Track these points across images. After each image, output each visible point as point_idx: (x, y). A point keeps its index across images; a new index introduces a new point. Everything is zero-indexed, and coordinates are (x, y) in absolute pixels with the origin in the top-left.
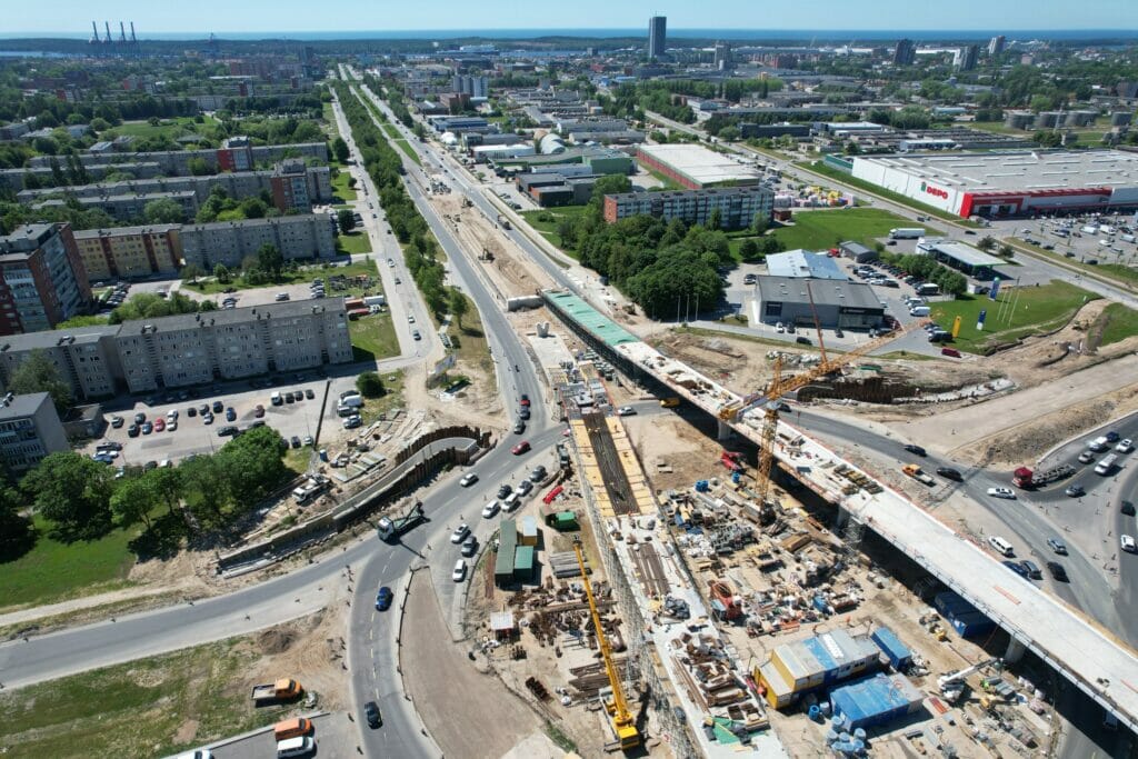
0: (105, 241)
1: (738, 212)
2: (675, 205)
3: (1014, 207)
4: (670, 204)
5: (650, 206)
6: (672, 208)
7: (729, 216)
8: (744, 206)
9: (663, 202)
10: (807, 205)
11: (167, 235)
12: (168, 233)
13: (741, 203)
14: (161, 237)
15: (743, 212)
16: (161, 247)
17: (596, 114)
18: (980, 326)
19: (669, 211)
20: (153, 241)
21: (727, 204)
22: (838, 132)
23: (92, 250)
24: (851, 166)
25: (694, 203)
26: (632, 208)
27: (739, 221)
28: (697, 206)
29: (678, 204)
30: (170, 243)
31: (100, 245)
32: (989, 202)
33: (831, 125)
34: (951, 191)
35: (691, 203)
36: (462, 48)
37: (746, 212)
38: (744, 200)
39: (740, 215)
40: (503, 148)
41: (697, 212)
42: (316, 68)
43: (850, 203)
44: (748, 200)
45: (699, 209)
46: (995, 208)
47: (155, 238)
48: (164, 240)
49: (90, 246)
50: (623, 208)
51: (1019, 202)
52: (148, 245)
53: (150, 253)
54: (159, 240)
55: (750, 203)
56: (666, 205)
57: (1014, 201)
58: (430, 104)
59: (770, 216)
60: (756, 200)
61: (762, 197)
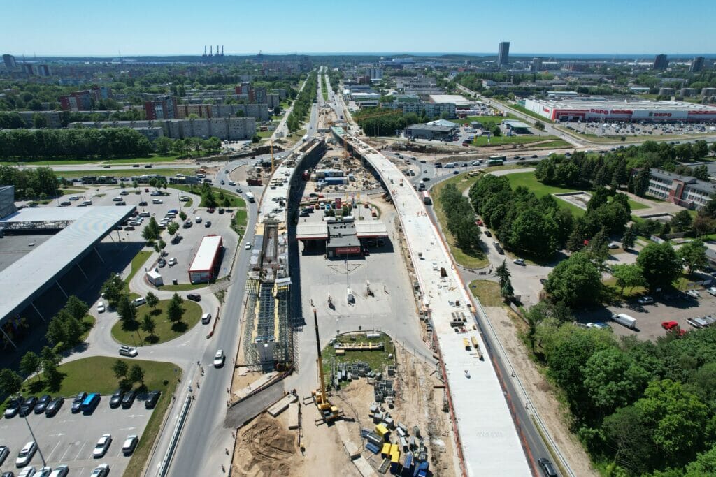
0: (186, 107)
8: (440, 109)
10: (482, 115)
11: (207, 107)
15: (439, 112)
20: (202, 109)
21: (433, 108)
24: (524, 103)
30: (208, 110)
31: (184, 109)
32: (567, 114)
33: (549, 92)
34: (550, 109)
36: (393, 60)
43: (505, 115)
44: (442, 107)
46: (571, 117)
49: (181, 109)
51: (584, 115)
53: (201, 112)
54: (204, 109)
57: (580, 114)
58: (349, 81)
59: (454, 115)
60: (447, 107)
61: (450, 106)
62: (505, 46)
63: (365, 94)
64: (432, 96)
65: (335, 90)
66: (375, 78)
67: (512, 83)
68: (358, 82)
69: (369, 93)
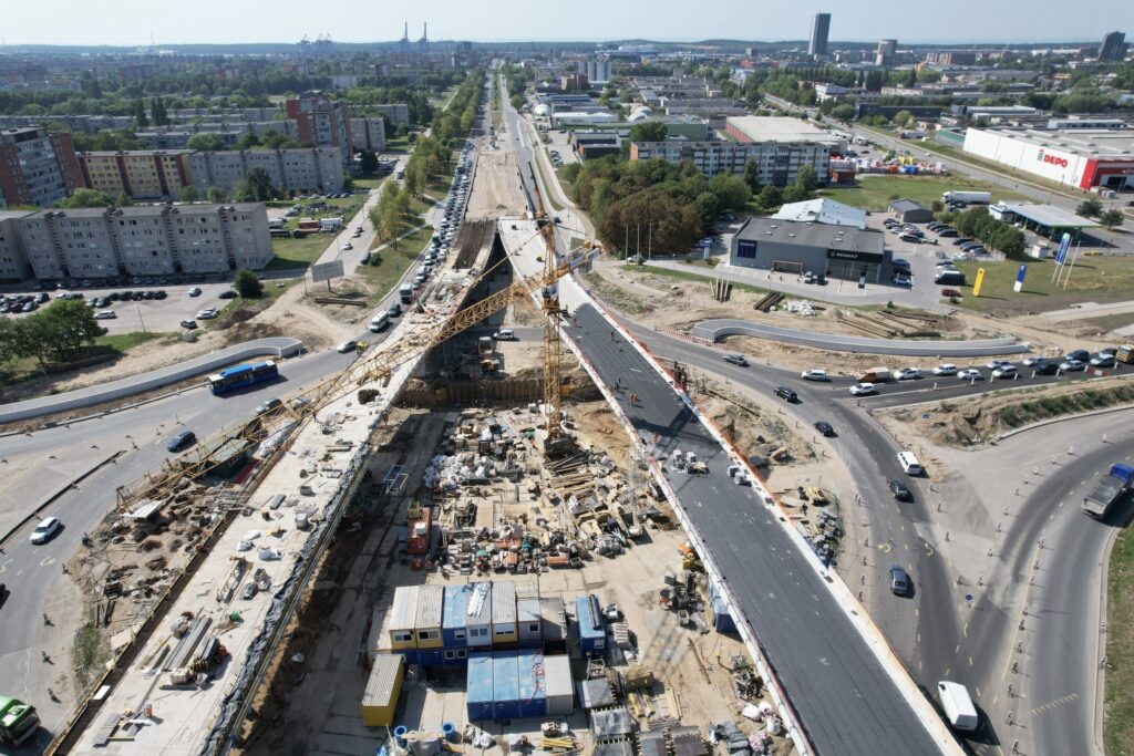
0: (120, 160)
1: (783, 168)
2: (708, 155)
4: (701, 154)
5: (676, 155)
6: (705, 158)
7: (774, 171)
8: (792, 161)
9: (693, 151)
11: (177, 158)
12: (179, 156)
13: (788, 158)
14: (172, 159)
15: (792, 168)
16: (171, 170)
17: (713, 97)
18: (1018, 286)
19: (700, 161)
20: (164, 163)
21: (772, 158)
22: (976, 115)
23: (109, 167)
24: (963, 139)
25: (731, 154)
26: (657, 156)
27: (785, 179)
28: (734, 158)
29: (711, 154)
30: (180, 166)
31: (115, 164)
33: (970, 108)
34: (1071, 159)
35: (727, 154)
36: (620, 48)
37: (795, 168)
38: (793, 154)
39: (786, 171)
41: (734, 165)
42: (464, 59)
44: (797, 154)
45: (737, 161)
46: (1131, 180)
47: (165, 160)
48: (174, 163)
49: (107, 164)
50: (646, 155)
52: (159, 167)
53: (161, 174)
54: (169, 163)
55: (800, 158)
56: (696, 154)
58: (546, 85)
59: (825, 175)
60: (807, 155)
61: (815, 151)
62: (823, 22)
63: (583, 115)
64: (731, 120)
65: (518, 105)
66: (595, 79)
67: (864, 87)
68: (564, 87)
69: (591, 112)
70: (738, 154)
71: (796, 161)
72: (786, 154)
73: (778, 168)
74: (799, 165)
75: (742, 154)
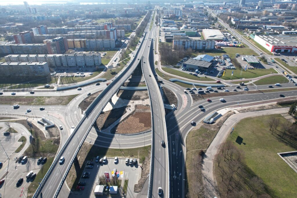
2: (188, 43)
3: (289, 51)
5: (182, 42)
7: (202, 46)
8: (206, 44)
15: (206, 46)
19: (187, 44)
20: (81, 42)
21: (202, 43)
24: (254, 38)
26: (178, 43)
27: (205, 48)
28: (194, 43)
29: (189, 43)
31: (73, 42)
32: (281, 48)
34: (270, 45)
35: (193, 43)
38: (207, 43)
39: (205, 47)
40: (170, 28)
41: (194, 45)
44: (208, 43)
45: (195, 44)
46: (283, 50)
48: (83, 42)
50: (175, 42)
51: (291, 49)
55: (208, 44)
56: (186, 42)
57: (289, 49)
59: (214, 47)
60: (210, 43)
61: (212, 42)
64: (203, 30)
66: (178, 15)
68: (169, 17)
70: (195, 43)
71: (207, 44)
72: (205, 43)
73: (203, 46)
74: (208, 45)
75: (196, 43)
